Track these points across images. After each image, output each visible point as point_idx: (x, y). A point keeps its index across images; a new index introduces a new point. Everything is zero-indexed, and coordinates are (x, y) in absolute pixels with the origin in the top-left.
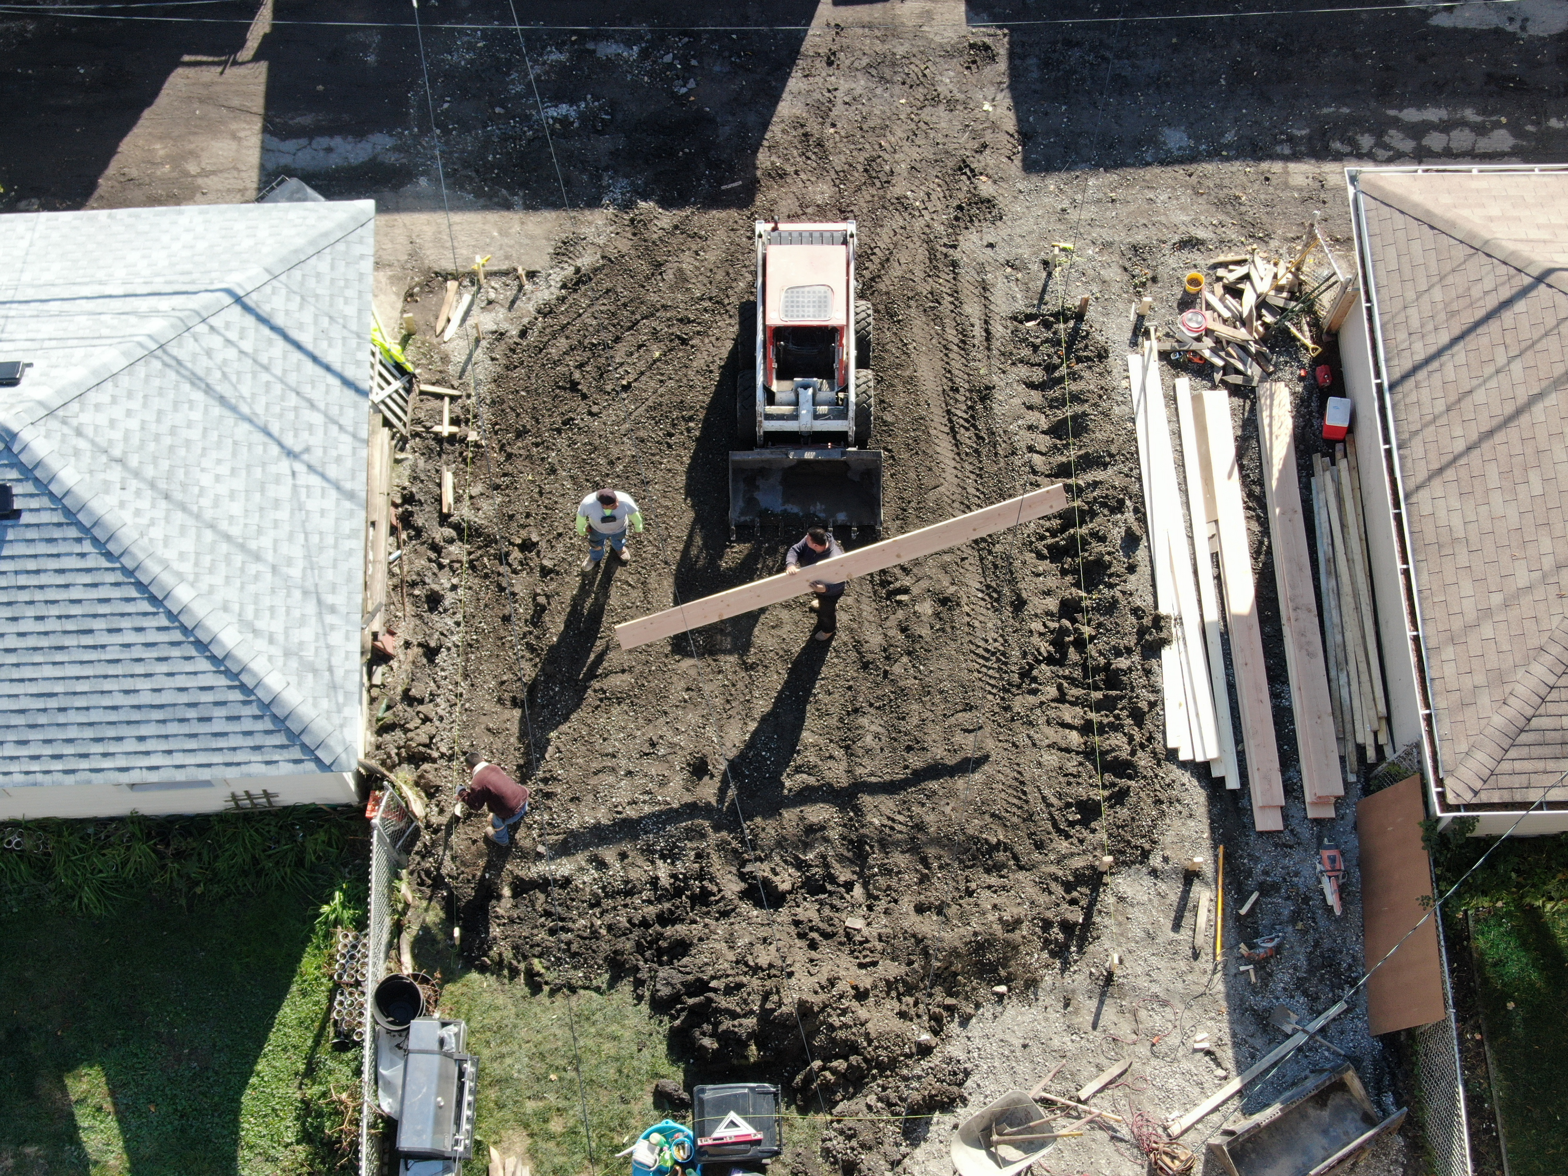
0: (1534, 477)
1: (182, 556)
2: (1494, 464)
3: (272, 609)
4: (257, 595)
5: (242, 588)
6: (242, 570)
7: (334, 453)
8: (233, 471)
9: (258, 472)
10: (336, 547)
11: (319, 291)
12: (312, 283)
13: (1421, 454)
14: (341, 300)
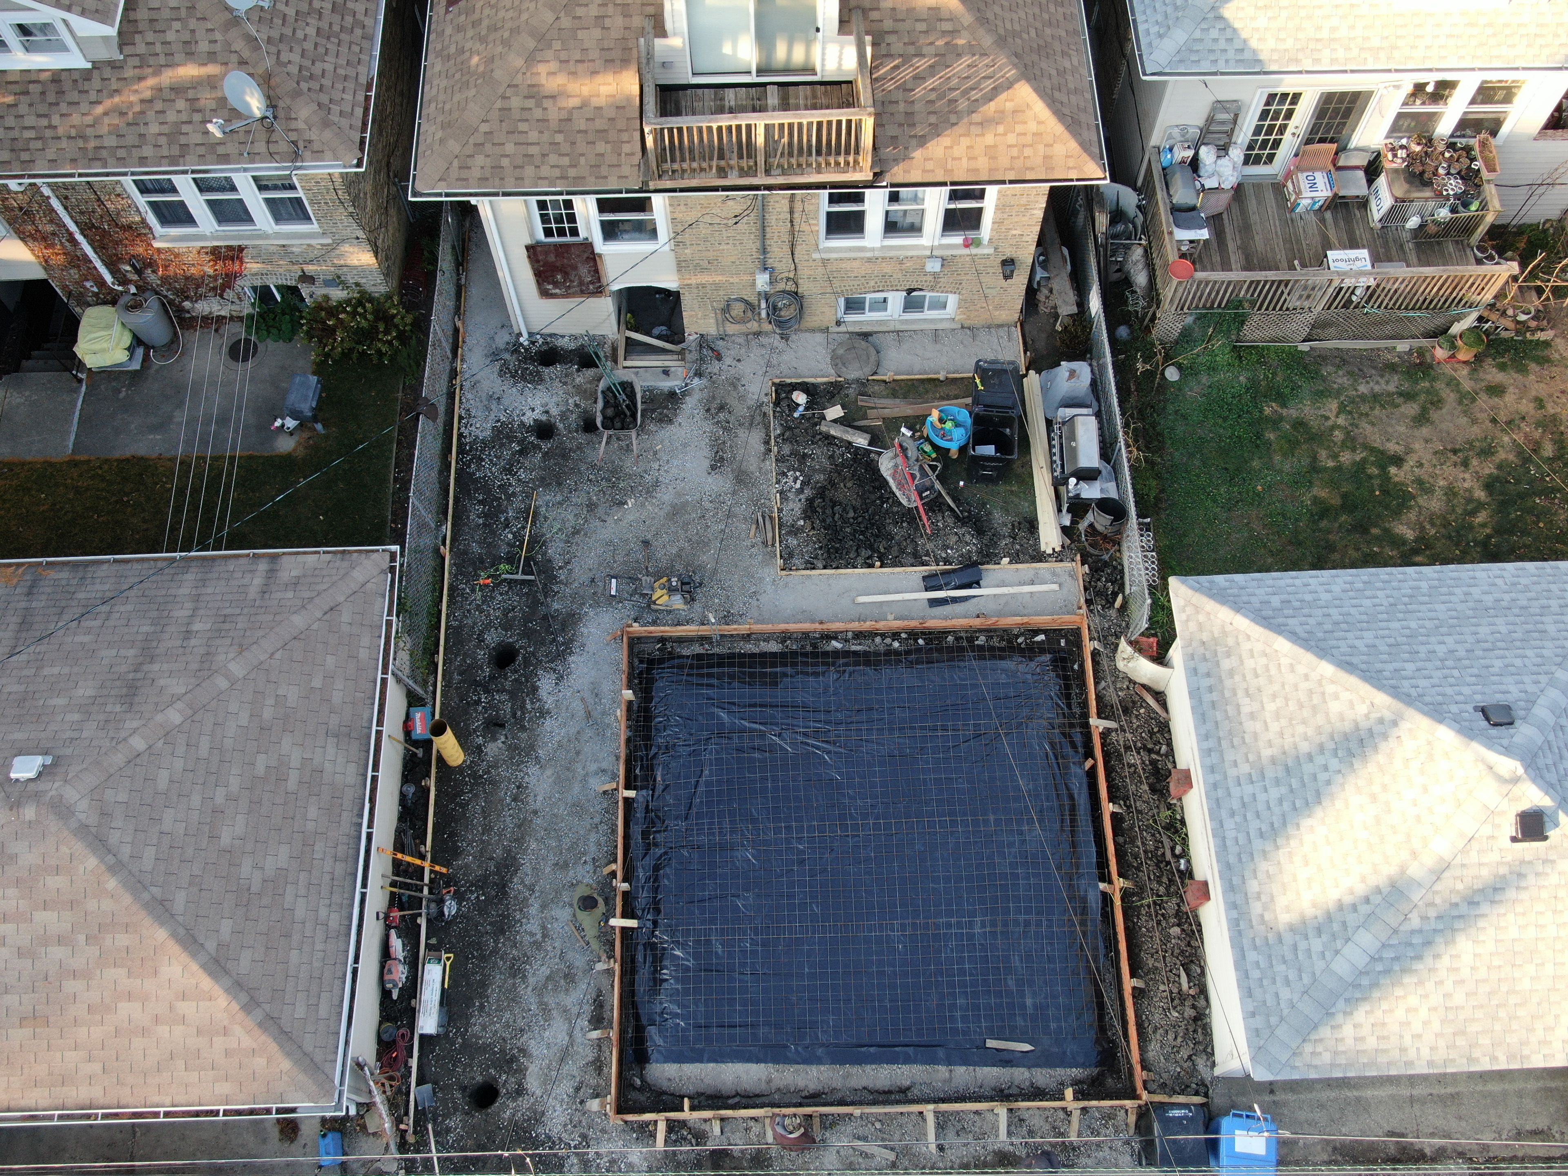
0: (260, 770)
1: (1336, 697)
2: (290, 790)
3: (1257, 676)
4: (1271, 682)
5: (1283, 685)
6: (1287, 699)
7: (1238, 818)
8: (1315, 777)
9: (1295, 783)
10: (1219, 739)
11: (1283, 967)
12: (1292, 975)
13: (345, 814)
14: (1262, 966)
